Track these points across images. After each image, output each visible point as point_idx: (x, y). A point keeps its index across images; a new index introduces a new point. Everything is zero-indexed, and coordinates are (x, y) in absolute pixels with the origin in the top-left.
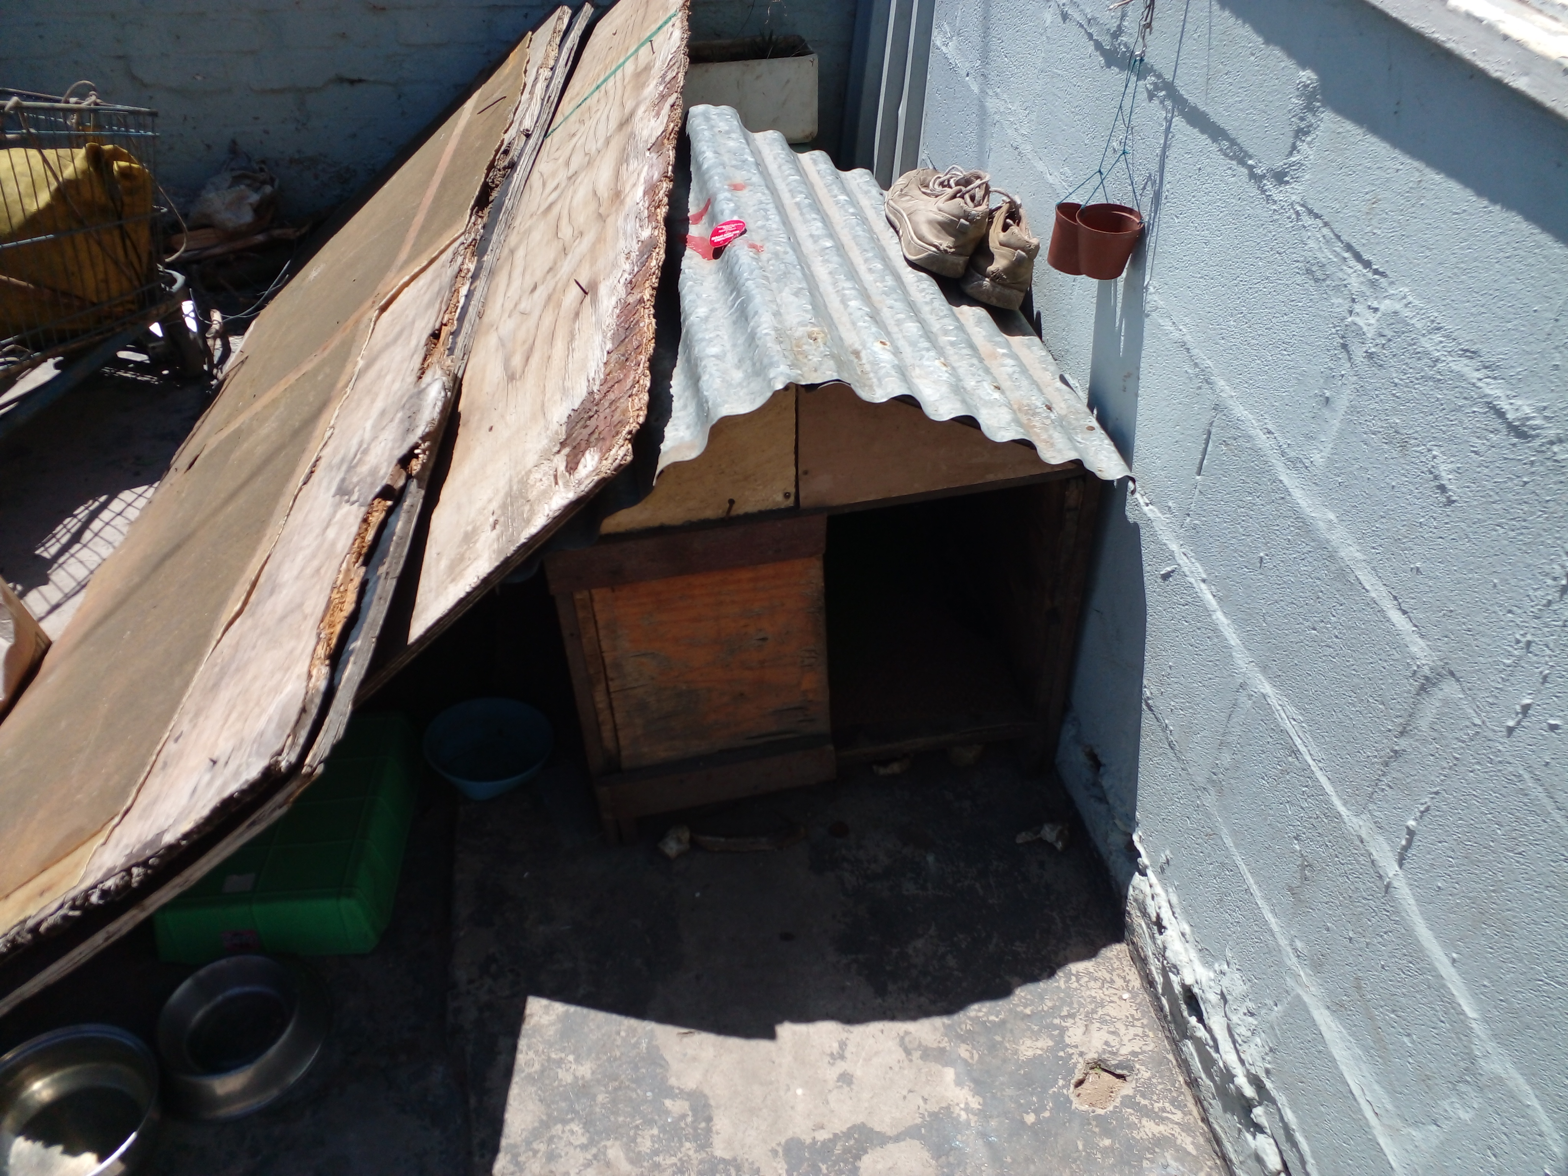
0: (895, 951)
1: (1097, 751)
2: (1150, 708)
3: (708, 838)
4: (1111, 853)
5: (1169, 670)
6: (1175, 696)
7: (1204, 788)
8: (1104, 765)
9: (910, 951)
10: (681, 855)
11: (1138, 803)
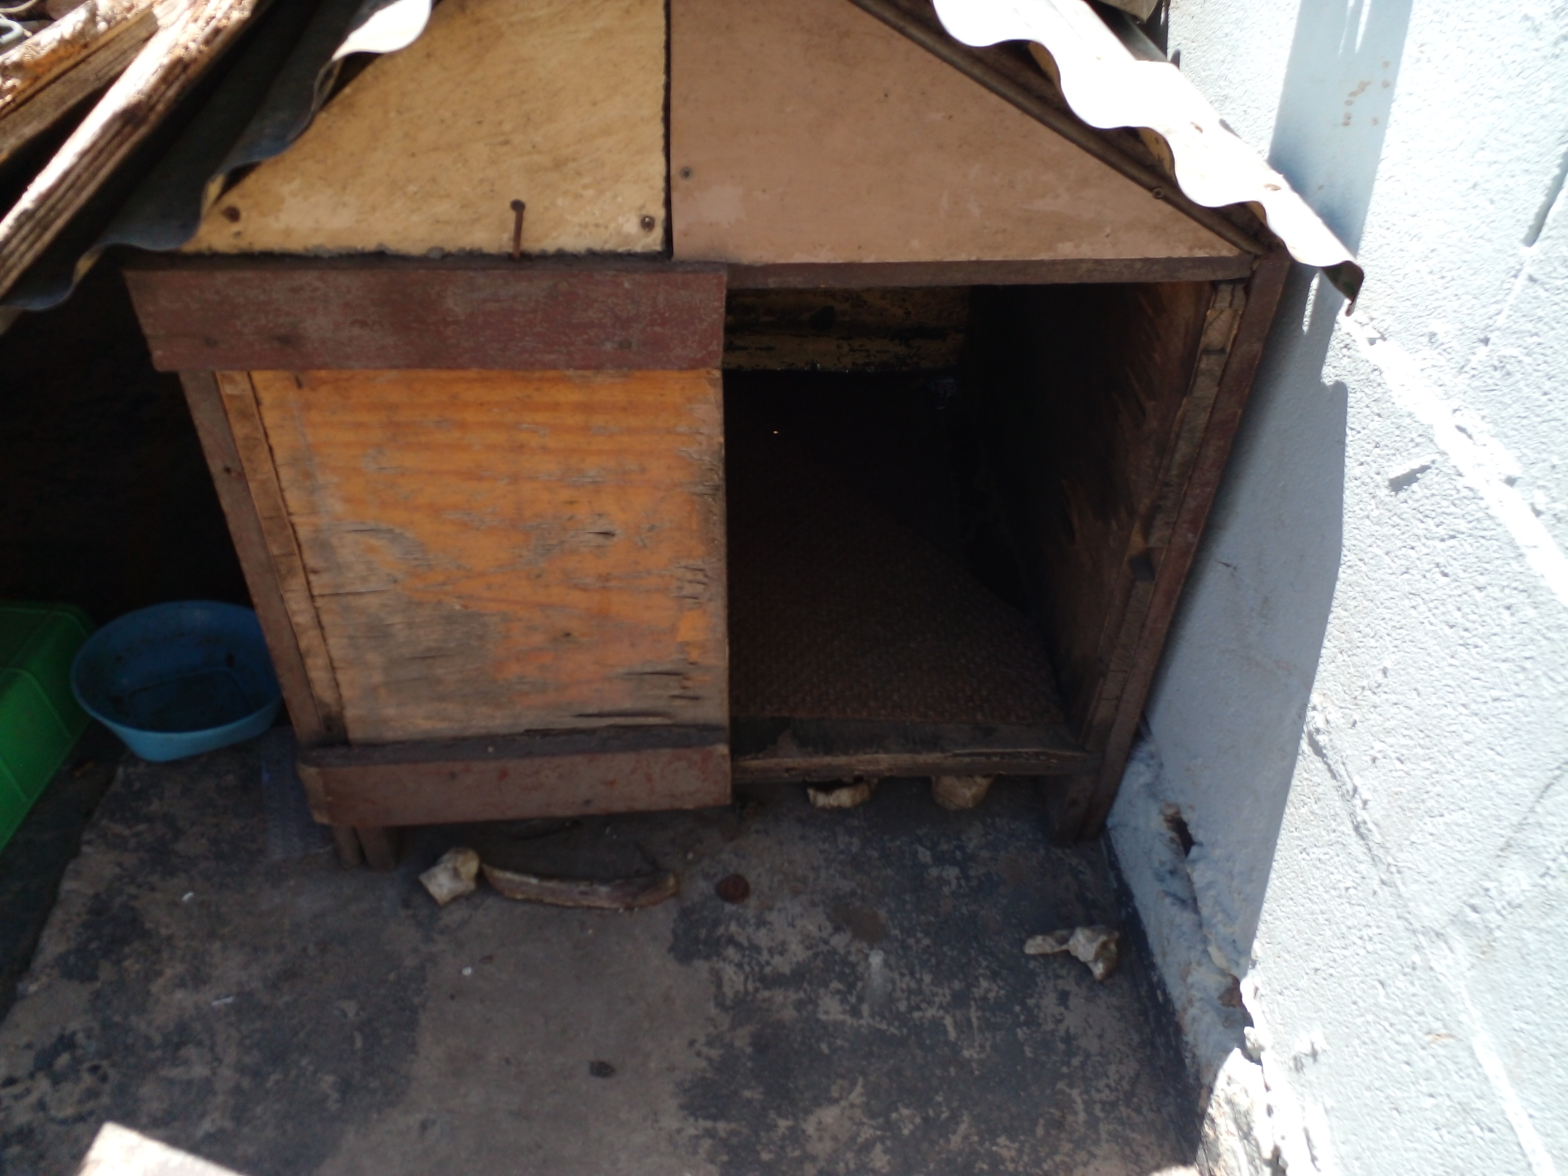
0: (783, 1124)
1: (1186, 817)
2: (1318, 750)
3: (509, 875)
4: (1190, 1002)
5: (1379, 677)
6: (1388, 732)
7: (1438, 934)
8: (1201, 844)
9: (810, 1127)
10: (456, 899)
11: (1262, 927)
